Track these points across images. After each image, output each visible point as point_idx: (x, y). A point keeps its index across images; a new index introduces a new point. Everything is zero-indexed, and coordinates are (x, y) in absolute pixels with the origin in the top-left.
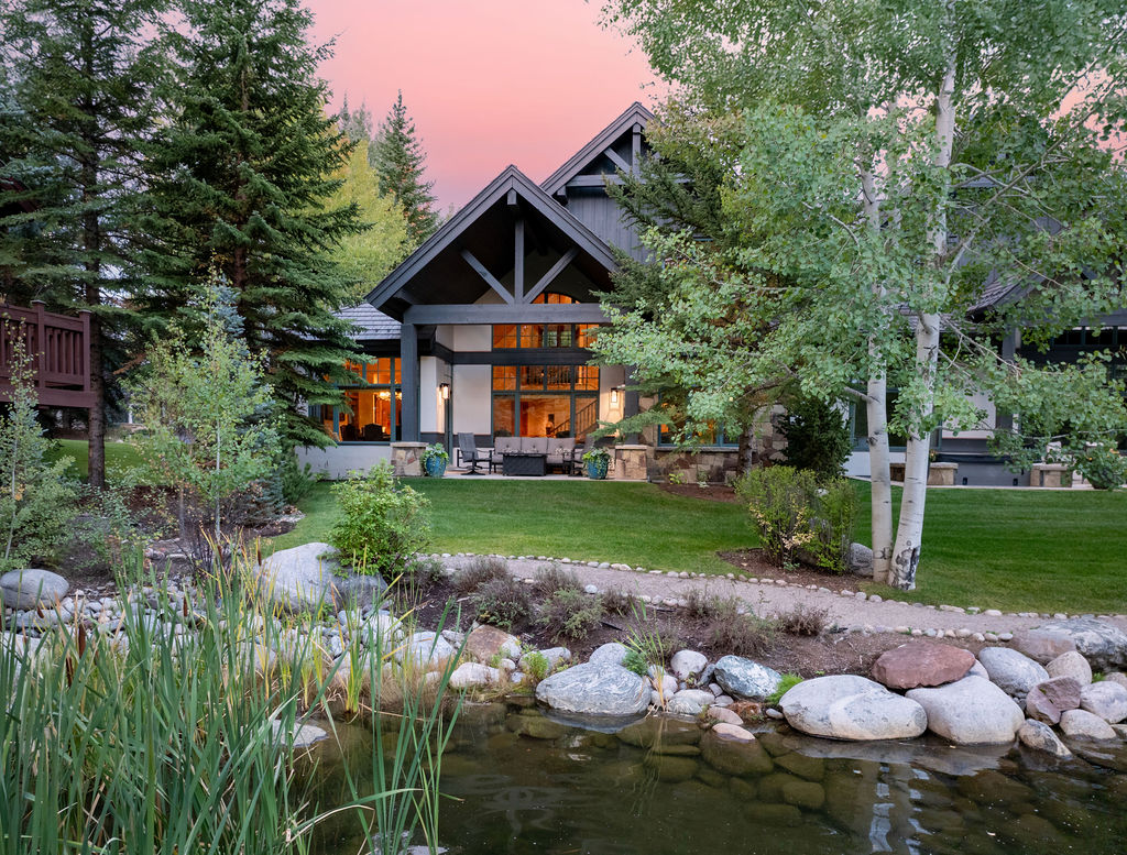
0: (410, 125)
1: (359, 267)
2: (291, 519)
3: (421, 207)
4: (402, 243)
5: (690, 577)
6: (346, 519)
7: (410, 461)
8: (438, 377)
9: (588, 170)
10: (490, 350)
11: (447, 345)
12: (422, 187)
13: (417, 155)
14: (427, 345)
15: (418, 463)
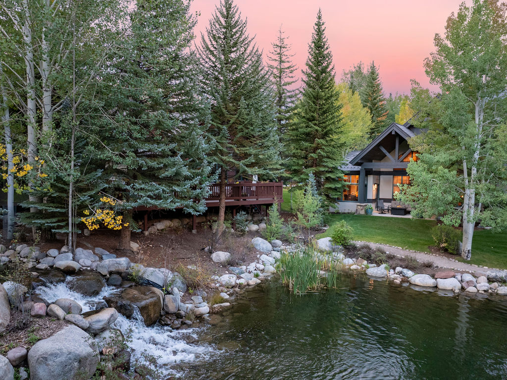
2: (325, 228)
5: (415, 252)
6: (335, 233)
7: (362, 210)
8: (374, 182)
10: (392, 171)
14: (370, 172)
15: (364, 210)
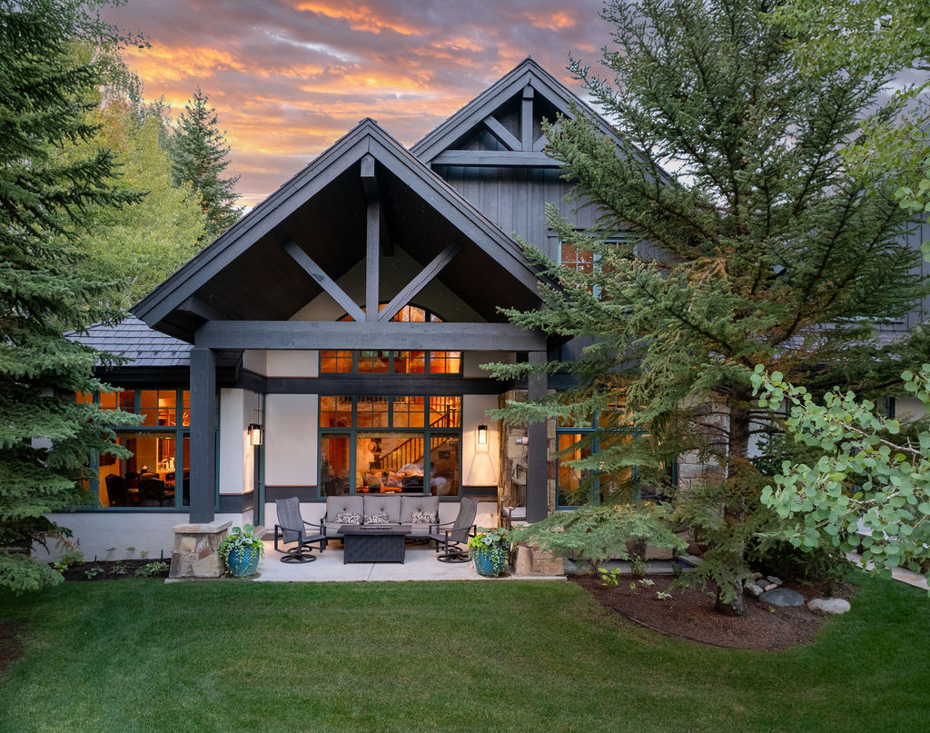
0: (213, 115)
1: (140, 265)
3: (223, 203)
4: (199, 240)
7: (203, 554)
8: (246, 416)
9: (461, 144)
10: (315, 374)
11: (258, 371)
12: (224, 182)
13: (220, 149)
14: (230, 373)
15: (215, 557)
